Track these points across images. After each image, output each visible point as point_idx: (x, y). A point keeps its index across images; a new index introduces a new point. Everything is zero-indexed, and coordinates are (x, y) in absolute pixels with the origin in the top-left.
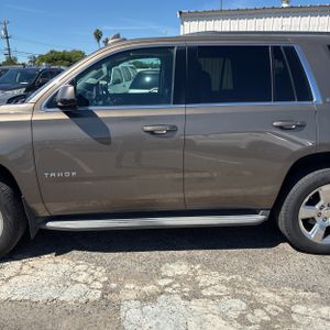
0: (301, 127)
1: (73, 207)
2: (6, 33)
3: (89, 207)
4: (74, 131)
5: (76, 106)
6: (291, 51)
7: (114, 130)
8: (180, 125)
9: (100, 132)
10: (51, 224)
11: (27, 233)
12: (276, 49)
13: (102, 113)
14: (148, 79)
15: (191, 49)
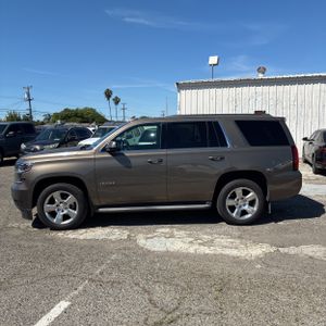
0: (222, 159)
1: (110, 201)
2: (29, 95)
3: (120, 200)
4: (114, 162)
5: (115, 152)
6: (216, 123)
7: (132, 161)
8: (164, 159)
9: (126, 162)
10: (101, 210)
11: (89, 213)
12: (210, 123)
13: (128, 154)
14: (153, 135)
15: (169, 124)
